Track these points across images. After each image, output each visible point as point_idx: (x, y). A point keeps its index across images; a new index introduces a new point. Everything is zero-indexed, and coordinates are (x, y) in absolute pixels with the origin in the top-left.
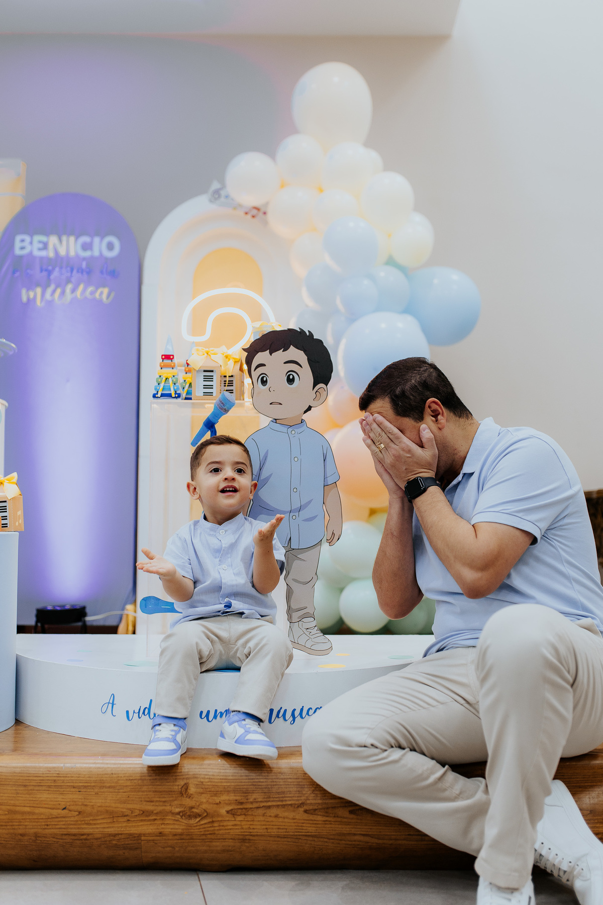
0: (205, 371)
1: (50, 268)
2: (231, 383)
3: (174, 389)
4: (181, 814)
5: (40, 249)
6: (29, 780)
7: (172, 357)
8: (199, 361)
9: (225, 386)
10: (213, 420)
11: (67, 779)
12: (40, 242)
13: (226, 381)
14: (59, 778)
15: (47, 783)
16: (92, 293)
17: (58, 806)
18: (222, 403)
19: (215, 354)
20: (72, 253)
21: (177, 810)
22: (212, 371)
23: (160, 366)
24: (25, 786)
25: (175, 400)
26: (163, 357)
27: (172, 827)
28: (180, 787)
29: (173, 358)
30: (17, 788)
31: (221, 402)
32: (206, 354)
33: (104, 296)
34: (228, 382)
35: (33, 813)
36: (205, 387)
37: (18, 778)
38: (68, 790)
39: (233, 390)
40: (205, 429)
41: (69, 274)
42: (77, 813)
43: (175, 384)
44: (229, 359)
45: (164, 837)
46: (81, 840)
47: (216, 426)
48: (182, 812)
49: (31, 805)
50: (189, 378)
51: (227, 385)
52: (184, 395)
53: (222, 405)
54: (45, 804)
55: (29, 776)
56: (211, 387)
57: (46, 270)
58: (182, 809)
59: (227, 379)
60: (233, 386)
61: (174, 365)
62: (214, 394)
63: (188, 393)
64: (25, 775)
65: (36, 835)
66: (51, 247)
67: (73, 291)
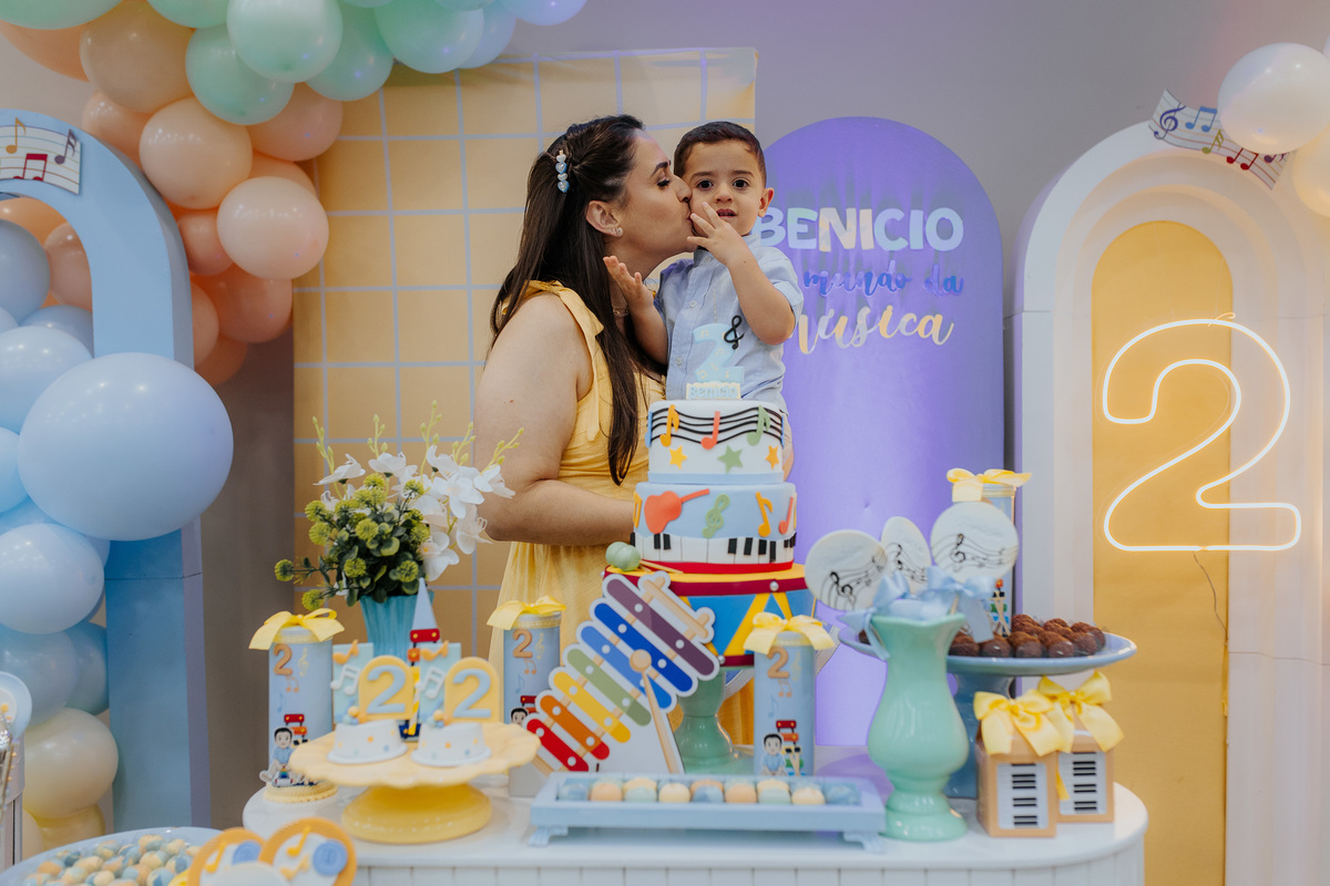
1: (824, 274)
5: (801, 236)
12: (801, 221)
16: (912, 325)
20: (867, 244)
33: (935, 332)
41: (863, 287)
57: (816, 279)
66: (824, 229)
67: (872, 321)
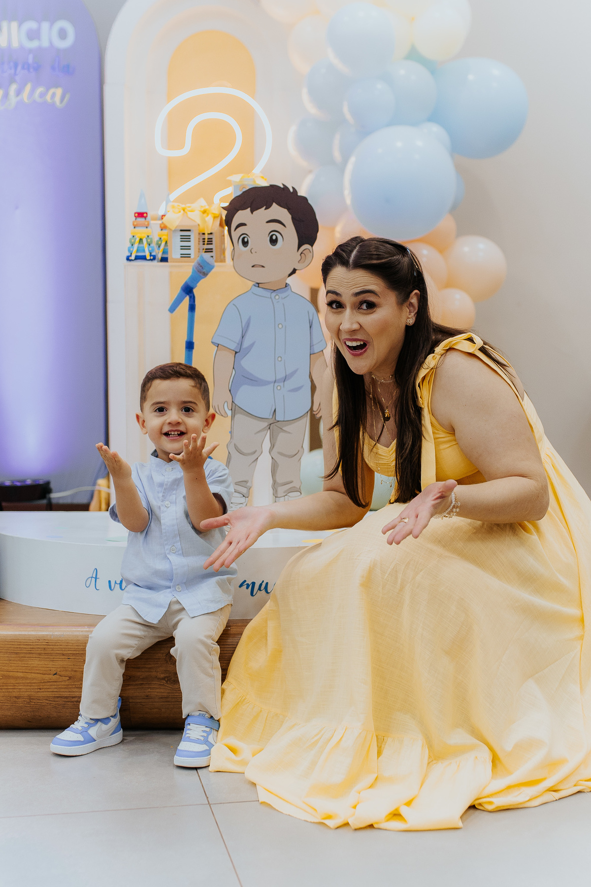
0: (181, 230)
2: (210, 241)
3: (149, 250)
4: (166, 679)
6: (19, 648)
7: (145, 215)
8: (175, 220)
9: (204, 244)
10: (191, 285)
11: (57, 647)
13: (204, 239)
14: (49, 647)
15: (37, 651)
16: (42, 95)
17: (49, 672)
18: (201, 266)
19: (192, 211)
20: (15, 43)
21: (162, 676)
22: (189, 230)
23: (133, 225)
24: (17, 653)
25: (150, 263)
26: (136, 215)
27: (158, 690)
28: (164, 655)
29: (147, 216)
30: (10, 656)
31: (199, 264)
32: (182, 212)
33: (57, 98)
34: (207, 241)
35: (27, 678)
36: (183, 248)
37: (9, 646)
38: (58, 657)
39: (212, 249)
40: (184, 294)
42: (68, 678)
43: (149, 245)
44: (208, 214)
45: (150, 700)
46: (73, 702)
47: (195, 291)
48: (167, 677)
49: (24, 671)
50: (165, 235)
51: (206, 243)
52: (159, 256)
53: (201, 268)
54: (36, 670)
55: (20, 645)
56: (188, 248)
58: (167, 675)
59: (206, 237)
60: (212, 244)
61: (148, 224)
62: (192, 256)
63: (165, 252)
64: (16, 643)
65: (30, 698)
67: (19, 93)
